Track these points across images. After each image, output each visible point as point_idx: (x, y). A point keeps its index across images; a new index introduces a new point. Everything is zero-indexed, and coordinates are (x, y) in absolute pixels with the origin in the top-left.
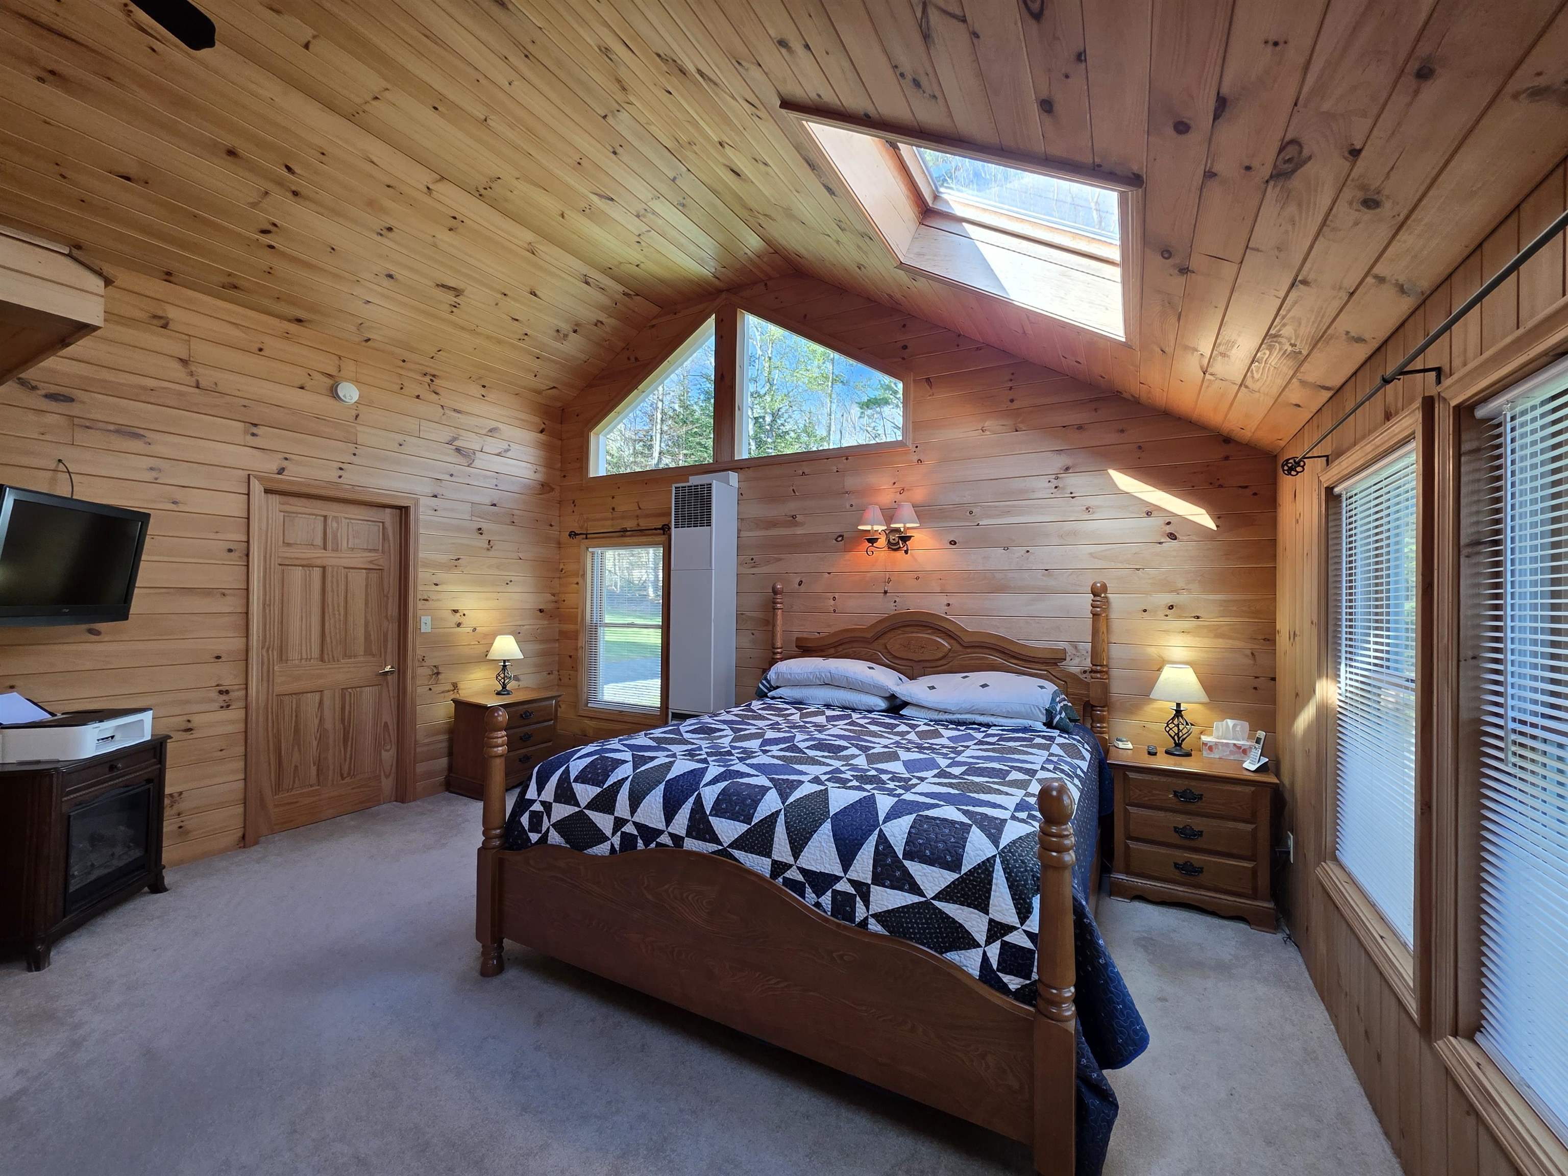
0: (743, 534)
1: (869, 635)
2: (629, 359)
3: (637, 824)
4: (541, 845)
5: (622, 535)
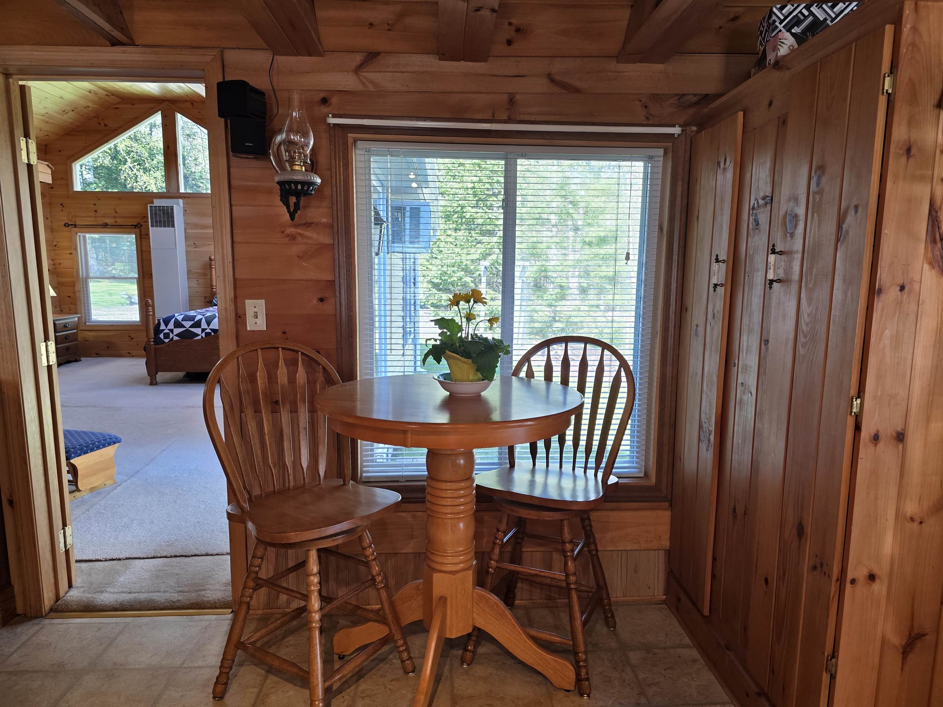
0: (187, 231)
3: (210, 329)
4: (170, 342)
5: (104, 227)
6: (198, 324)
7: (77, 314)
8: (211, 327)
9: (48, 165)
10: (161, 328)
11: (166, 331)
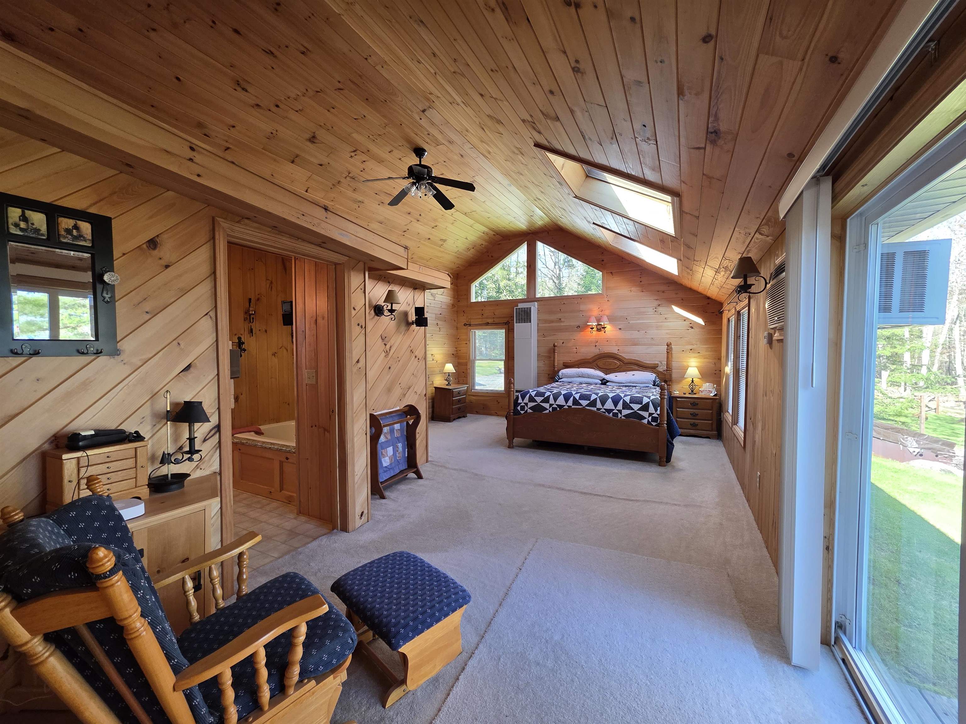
0: (539, 325)
1: (591, 361)
2: (488, 256)
3: (556, 405)
4: (525, 414)
5: (487, 325)
6: (546, 400)
7: (467, 384)
8: (557, 403)
9: (448, 274)
10: (519, 402)
11: (523, 404)
